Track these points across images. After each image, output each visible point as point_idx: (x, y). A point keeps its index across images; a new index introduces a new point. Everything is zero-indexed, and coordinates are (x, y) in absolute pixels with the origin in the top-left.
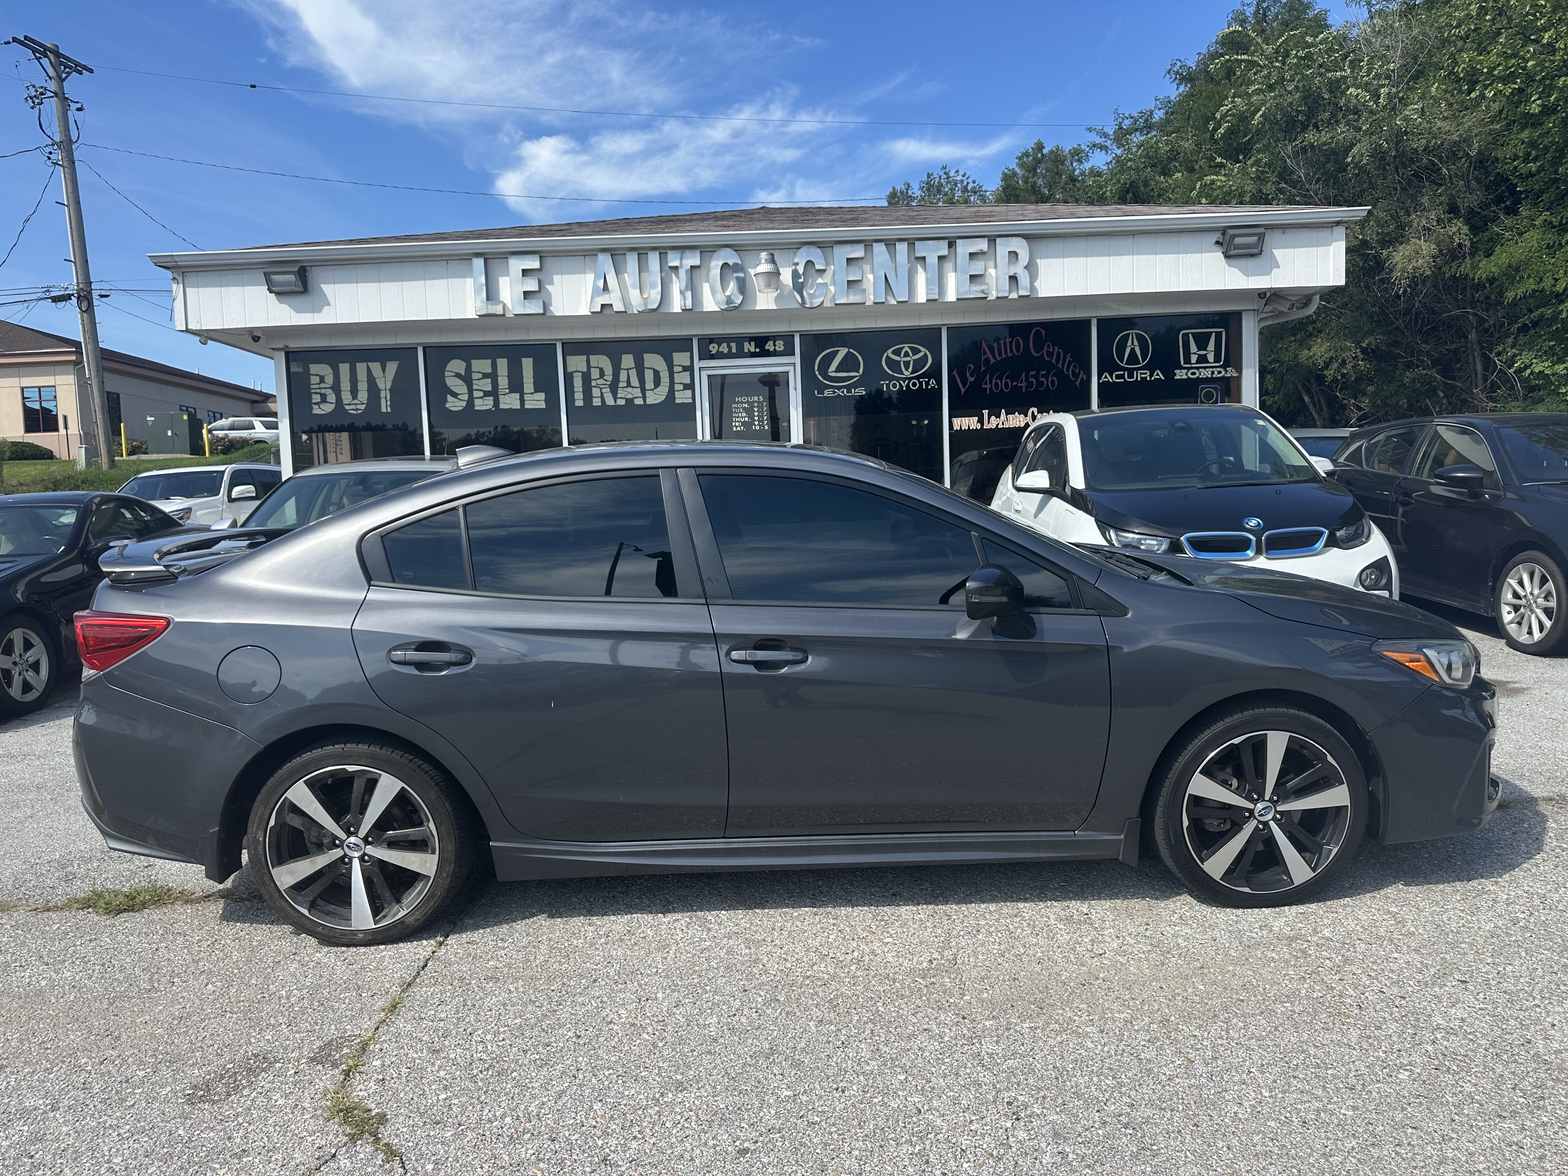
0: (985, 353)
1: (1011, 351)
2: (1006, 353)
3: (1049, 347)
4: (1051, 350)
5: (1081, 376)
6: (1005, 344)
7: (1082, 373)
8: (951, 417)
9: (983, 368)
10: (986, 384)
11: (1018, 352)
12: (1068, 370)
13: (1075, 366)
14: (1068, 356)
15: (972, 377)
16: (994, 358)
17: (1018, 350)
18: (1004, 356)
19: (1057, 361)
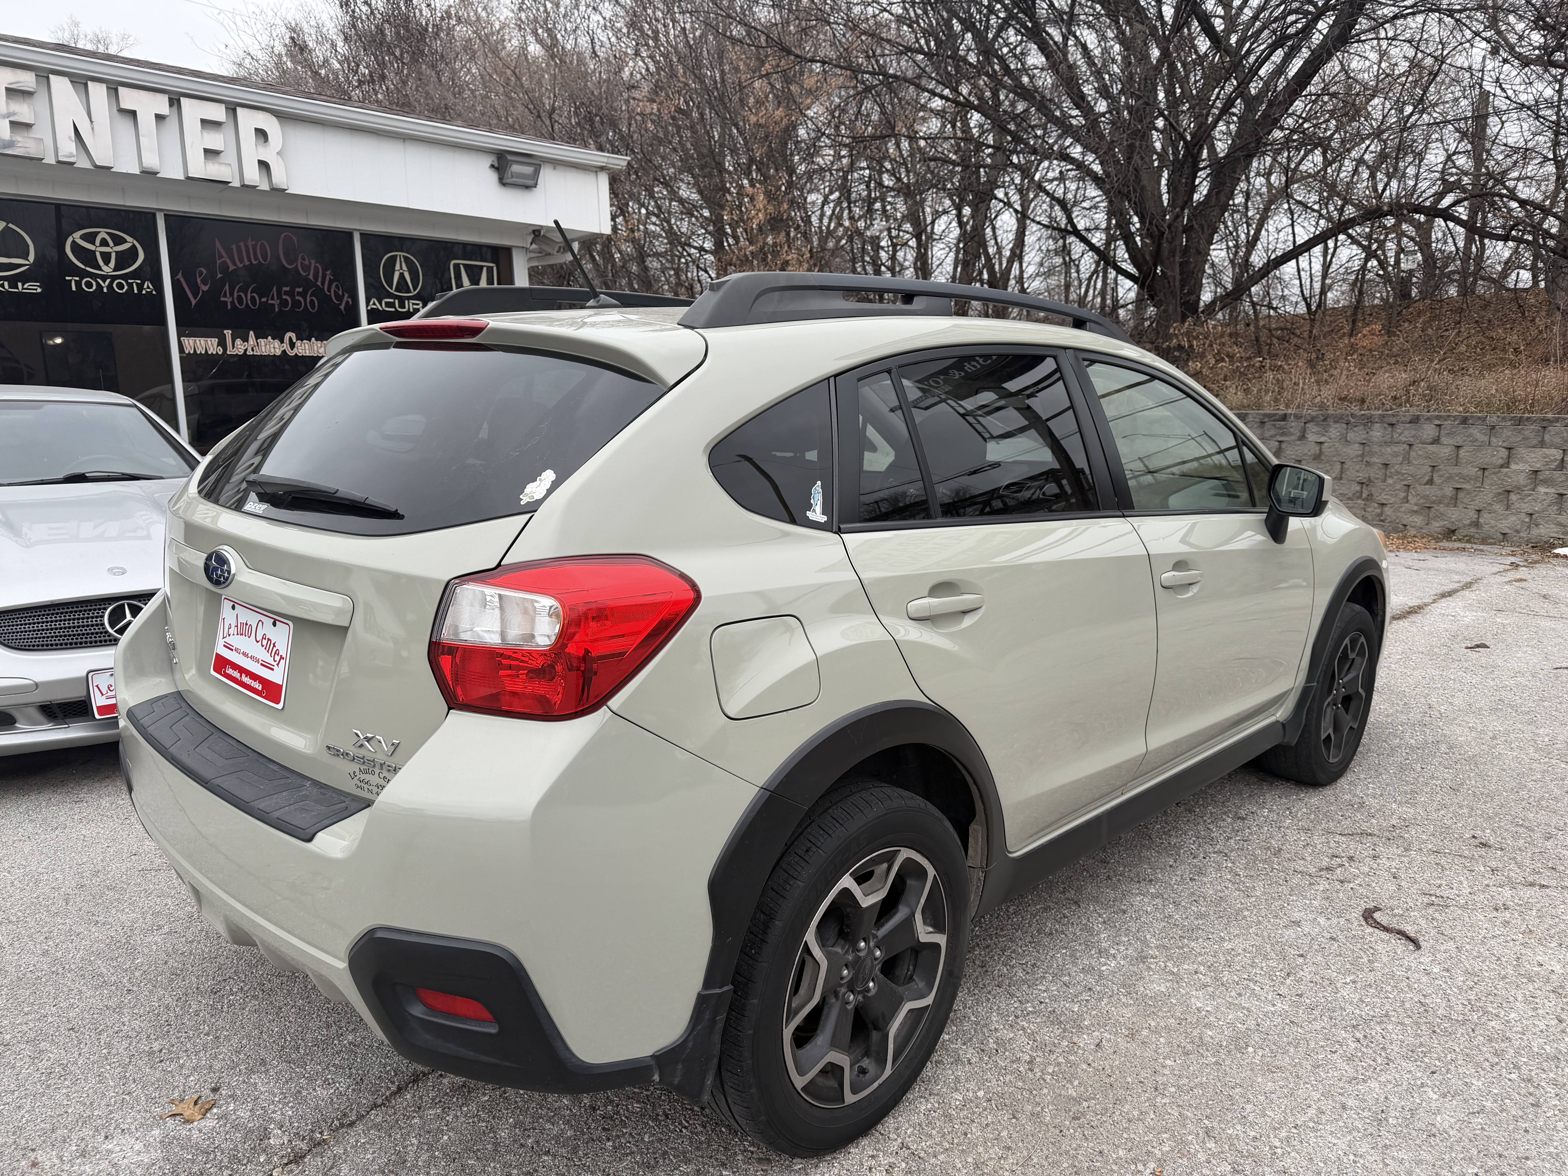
0: (221, 257)
1: (256, 258)
2: (249, 259)
3: (303, 259)
4: (307, 262)
5: (345, 299)
6: (247, 247)
7: (346, 295)
8: (180, 335)
9: (219, 276)
10: (225, 296)
11: (265, 260)
12: (329, 290)
13: (337, 287)
14: (328, 272)
15: (205, 284)
16: (235, 264)
17: (265, 257)
18: (247, 263)
19: (316, 277)
